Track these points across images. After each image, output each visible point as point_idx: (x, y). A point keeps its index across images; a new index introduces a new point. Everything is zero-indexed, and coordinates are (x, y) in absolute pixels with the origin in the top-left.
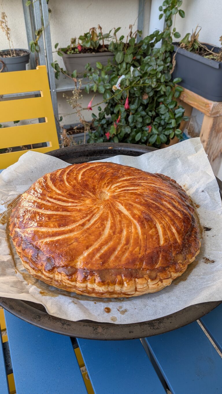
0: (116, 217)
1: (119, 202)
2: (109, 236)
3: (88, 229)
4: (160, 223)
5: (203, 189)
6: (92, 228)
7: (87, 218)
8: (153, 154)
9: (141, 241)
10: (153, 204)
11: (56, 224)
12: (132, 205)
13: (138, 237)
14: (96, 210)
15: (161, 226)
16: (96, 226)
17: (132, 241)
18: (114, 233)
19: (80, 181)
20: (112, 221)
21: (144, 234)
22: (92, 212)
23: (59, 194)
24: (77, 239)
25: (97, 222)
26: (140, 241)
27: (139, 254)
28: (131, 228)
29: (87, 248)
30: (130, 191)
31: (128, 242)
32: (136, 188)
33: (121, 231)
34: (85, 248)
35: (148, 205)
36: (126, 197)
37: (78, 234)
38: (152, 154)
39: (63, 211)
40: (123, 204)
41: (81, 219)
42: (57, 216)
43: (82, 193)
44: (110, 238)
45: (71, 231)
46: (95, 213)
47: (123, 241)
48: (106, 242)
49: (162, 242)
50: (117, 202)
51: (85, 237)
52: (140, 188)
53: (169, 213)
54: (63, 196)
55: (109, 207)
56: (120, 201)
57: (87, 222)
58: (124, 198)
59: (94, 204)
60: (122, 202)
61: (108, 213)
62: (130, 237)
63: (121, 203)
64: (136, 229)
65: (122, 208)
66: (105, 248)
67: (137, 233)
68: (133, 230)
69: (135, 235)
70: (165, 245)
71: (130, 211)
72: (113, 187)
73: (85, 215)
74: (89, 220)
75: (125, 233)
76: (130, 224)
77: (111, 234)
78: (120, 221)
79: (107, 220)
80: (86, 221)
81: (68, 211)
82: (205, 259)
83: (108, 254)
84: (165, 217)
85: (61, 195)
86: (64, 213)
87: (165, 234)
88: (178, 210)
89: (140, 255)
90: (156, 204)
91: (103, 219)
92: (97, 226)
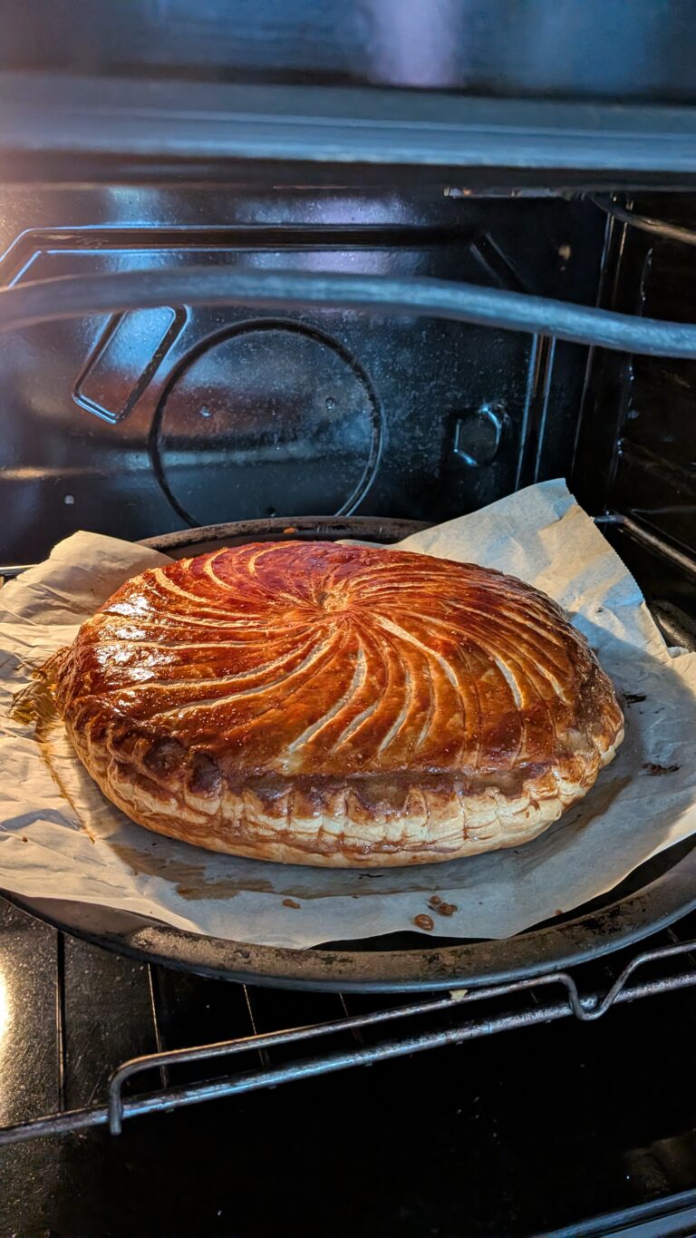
0: (379, 646)
1: (381, 614)
2: (369, 691)
3: (306, 675)
4: (506, 657)
5: (600, 606)
6: (316, 672)
7: (298, 652)
8: (439, 533)
9: (461, 699)
10: (477, 615)
11: (210, 670)
12: (420, 620)
13: (452, 691)
14: (319, 633)
15: (510, 666)
16: (327, 667)
17: (436, 701)
18: (383, 683)
19: (256, 574)
20: (371, 656)
21: (466, 682)
22: (307, 637)
23: (200, 605)
24: (276, 702)
25: (327, 660)
26: (459, 700)
27: (465, 730)
28: (429, 670)
29: (312, 721)
30: (405, 591)
31: (425, 703)
32: (416, 584)
33: (401, 679)
34: (306, 723)
35: (463, 619)
36: (396, 603)
37: (278, 689)
38: (436, 533)
39: (222, 640)
40: (393, 619)
41: (280, 654)
42: (209, 653)
43: (270, 597)
44: (372, 695)
46: (319, 639)
47: (412, 702)
48: (365, 702)
49: (521, 702)
50: (375, 615)
51: (301, 696)
52: (431, 584)
53: (525, 636)
54: (215, 607)
55: (354, 625)
56: (383, 612)
57: (299, 660)
58: (393, 605)
59: (309, 620)
60: (389, 613)
61: (354, 639)
62: (428, 690)
63: (385, 616)
64: (442, 672)
65: (390, 626)
66: (363, 719)
67: (447, 682)
68: (434, 676)
69: (442, 685)
70: (531, 707)
71: (416, 631)
72: (352, 583)
73: (289, 646)
74: (303, 657)
75: (412, 685)
76: (424, 661)
77: (373, 686)
78: (395, 656)
79: (355, 655)
80: (296, 658)
81: (238, 640)
82: (650, 767)
83: (375, 733)
84: (514, 643)
85: (207, 605)
86: (226, 645)
87: (523, 682)
88: (549, 631)
89: (467, 732)
90: (485, 615)
91: (345, 654)
92: (330, 669)
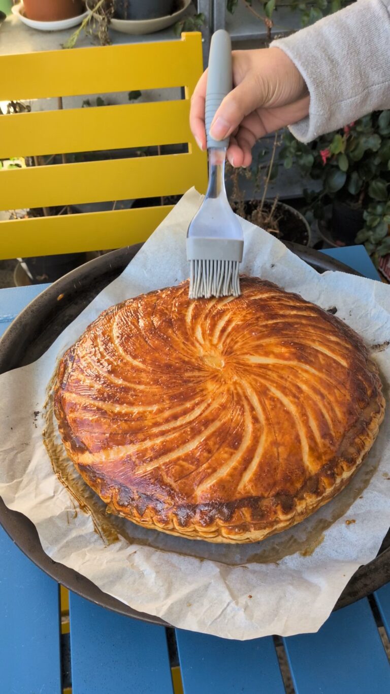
0: (269, 376)
1: (243, 354)
2: (297, 406)
3: (267, 419)
4: (312, 341)
6: (268, 414)
7: (247, 408)
9: (327, 380)
10: (277, 325)
12: (261, 346)
13: (320, 379)
14: (239, 388)
15: (319, 345)
17: (322, 389)
18: (294, 396)
19: (150, 368)
20: (274, 385)
21: (320, 369)
22: (238, 394)
24: (275, 443)
25: (263, 402)
27: (345, 396)
28: (300, 374)
31: (319, 394)
33: (299, 389)
35: (275, 331)
36: (238, 341)
37: (267, 436)
39: (206, 428)
40: (252, 353)
41: (242, 415)
43: (185, 382)
44: (301, 406)
45: (256, 440)
46: (244, 393)
47: (317, 398)
48: (304, 415)
49: (344, 363)
50: (241, 357)
51: (280, 432)
53: (304, 322)
55: (244, 371)
56: (242, 352)
57: (254, 413)
58: (239, 344)
59: (224, 382)
60: (245, 351)
61: (255, 380)
62: (313, 386)
63: (246, 354)
64: (306, 371)
65: (258, 359)
66: (313, 424)
67: (314, 375)
68: (307, 376)
69: (314, 379)
70: (349, 363)
71: (270, 354)
72: (201, 340)
73: (239, 407)
74: (252, 409)
75: (304, 387)
76: (294, 371)
77: (296, 402)
78: (281, 377)
79: (268, 389)
80: (251, 412)
81: (213, 420)
84: (306, 329)
85: (165, 409)
86: (212, 429)
89: (347, 396)
90: (279, 320)
91: (263, 392)
92: (271, 407)
